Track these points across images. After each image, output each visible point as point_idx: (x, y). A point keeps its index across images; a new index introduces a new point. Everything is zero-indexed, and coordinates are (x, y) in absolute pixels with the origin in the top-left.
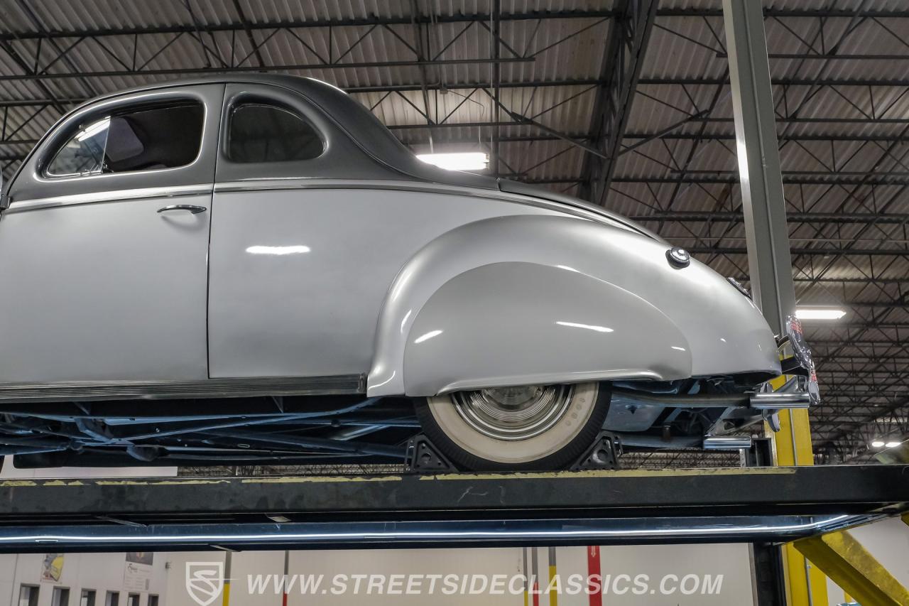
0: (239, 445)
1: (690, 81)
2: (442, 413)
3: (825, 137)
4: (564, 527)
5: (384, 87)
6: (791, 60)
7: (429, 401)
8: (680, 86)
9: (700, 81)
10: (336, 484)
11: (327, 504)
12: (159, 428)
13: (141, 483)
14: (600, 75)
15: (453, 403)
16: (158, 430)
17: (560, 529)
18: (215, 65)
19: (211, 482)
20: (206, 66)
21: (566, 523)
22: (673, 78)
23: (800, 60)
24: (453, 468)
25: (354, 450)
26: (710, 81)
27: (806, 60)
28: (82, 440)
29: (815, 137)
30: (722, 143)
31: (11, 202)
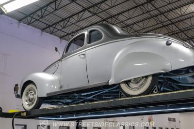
7: (120, 84)
15: (125, 84)
31: (62, 59)
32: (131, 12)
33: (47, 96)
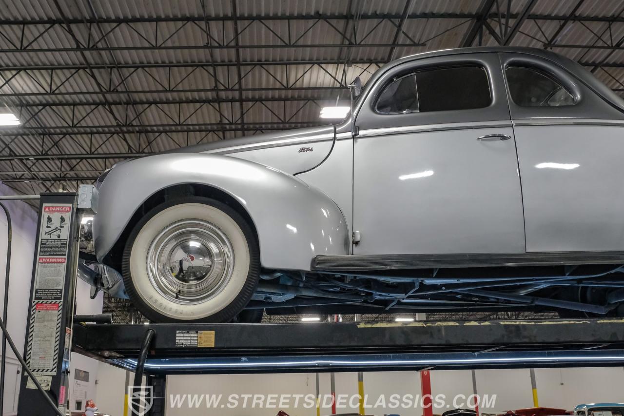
0: (473, 299)
5: (310, 61)
6: (581, 49)
13: (530, 323)
16: (444, 288)
19: (577, 322)
20: (206, 45)
23: (586, 50)
27: (591, 50)
31: (359, 130)
33: (311, 268)
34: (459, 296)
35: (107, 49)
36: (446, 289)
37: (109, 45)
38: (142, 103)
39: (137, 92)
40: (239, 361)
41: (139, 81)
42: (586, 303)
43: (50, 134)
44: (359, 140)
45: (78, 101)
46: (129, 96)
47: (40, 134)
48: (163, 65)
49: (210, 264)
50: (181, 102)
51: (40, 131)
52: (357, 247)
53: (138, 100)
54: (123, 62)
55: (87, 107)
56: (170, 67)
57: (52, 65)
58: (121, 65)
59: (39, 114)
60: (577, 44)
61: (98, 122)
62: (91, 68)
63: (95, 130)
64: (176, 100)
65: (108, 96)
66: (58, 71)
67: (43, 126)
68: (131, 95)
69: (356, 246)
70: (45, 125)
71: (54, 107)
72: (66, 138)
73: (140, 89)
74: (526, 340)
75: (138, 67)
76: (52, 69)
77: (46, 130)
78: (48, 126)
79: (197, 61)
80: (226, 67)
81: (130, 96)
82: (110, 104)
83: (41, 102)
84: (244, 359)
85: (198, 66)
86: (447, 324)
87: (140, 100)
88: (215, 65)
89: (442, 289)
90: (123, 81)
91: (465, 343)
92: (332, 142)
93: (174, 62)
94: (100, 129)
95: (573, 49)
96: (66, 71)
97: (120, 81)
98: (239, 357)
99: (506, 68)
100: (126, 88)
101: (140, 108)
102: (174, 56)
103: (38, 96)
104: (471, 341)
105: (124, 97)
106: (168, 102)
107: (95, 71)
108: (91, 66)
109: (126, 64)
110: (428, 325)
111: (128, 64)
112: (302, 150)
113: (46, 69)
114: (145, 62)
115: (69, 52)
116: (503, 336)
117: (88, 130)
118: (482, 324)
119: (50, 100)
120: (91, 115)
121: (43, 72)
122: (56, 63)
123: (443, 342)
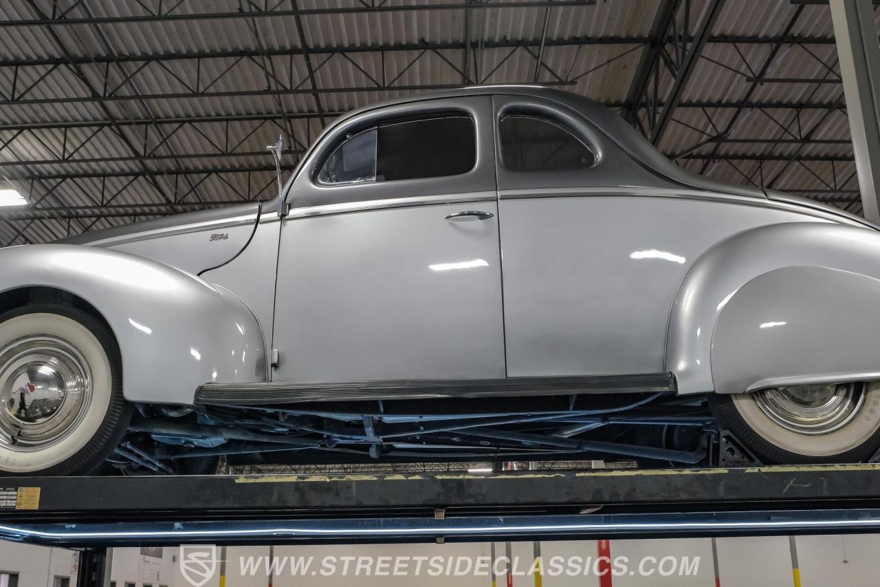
0: (481, 443)
1: (709, 104)
2: (747, 409)
3: (827, 158)
4: (772, 518)
6: (808, 84)
7: (733, 398)
8: (700, 109)
9: (719, 104)
10: (666, 477)
11: (661, 496)
12: (423, 426)
14: (627, 98)
15: (754, 399)
16: (422, 428)
17: (768, 520)
18: (273, 88)
19: (546, 476)
20: (267, 89)
21: (775, 514)
22: (694, 101)
23: (815, 85)
24: (757, 461)
25: (575, 447)
26: (728, 104)
27: (823, 84)
28: (340, 438)
29: (817, 158)
30: (730, 163)
31: (290, 208)
32: (212, 67)
33: (194, 400)
34: (455, 439)
35: (137, 97)
36: (425, 430)
37: (138, 91)
38: (197, 171)
39: (188, 156)
40: (171, 528)
41: (187, 140)
42: (672, 449)
43: (78, 217)
44: (289, 223)
45: (109, 170)
46: (177, 162)
47: (64, 217)
48: (218, 119)
49: (62, 395)
50: (251, 169)
51: (64, 213)
52: (278, 371)
53: (192, 168)
54: (162, 115)
55: (122, 178)
56: (227, 120)
57: (66, 121)
58: (159, 120)
59: (58, 188)
60: (802, 77)
61: (142, 199)
62: (118, 125)
63: (138, 210)
64: (244, 166)
65: (149, 163)
66: (75, 130)
67: (67, 205)
68: (182, 162)
69: (275, 370)
70: (69, 205)
71: (77, 180)
72: (101, 222)
73: (191, 152)
74: (472, 501)
75: (183, 122)
76: (66, 127)
77: (72, 211)
78: (74, 205)
79: (264, 112)
80: (306, 120)
81: (180, 162)
82: (152, 174)
83: (59, 172)
84: (177, 525)
85: (266, 119)
86: (361, 479)
87: (195, 168)
88: (290, 117)
89: (419, 430)
90: (165, 140)
91: (385, 504)
92: (253, 226)
93: (233, 113)
94: (146, 209)
95: (797, 85)
96: (85, 129)
97: (162, 140)
98: (171, 523)
99: (500, 118)
100: (171, 150)
101: (196, 178)
102: (230, 105)
103: (54, 165)
104: (393, 502)
105: (170, 164)
106: (234, 170)
107: (126, 129)
108: (117, 121)
109: (167, 117)
110: (333, 479)
111: (170, 117)
112: (214, 237)
113: (59, 127)
114: (193, 114)
115: (85, 103)
116: (439, 495)
117: (130, 210)
118: (410, 478)
119: (70, 170)
120: (129, 188)
121: (55, 130)
122: (70, 119)
123: (353, 503)
